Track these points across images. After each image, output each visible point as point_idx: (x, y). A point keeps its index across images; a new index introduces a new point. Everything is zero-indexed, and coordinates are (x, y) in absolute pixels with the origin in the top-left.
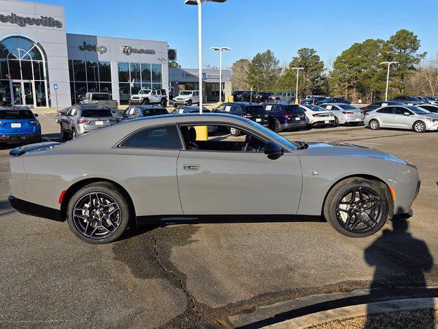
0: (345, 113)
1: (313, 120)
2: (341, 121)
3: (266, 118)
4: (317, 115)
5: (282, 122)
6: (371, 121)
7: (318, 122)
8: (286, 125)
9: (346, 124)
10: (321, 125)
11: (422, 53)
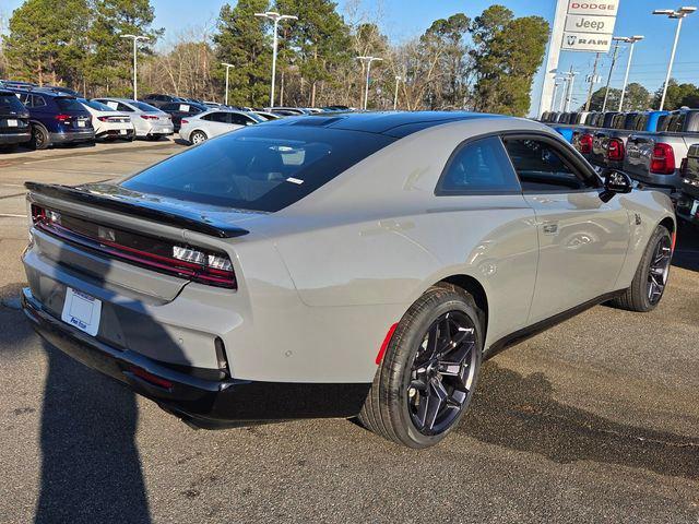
0: (146, 117)
1: (101, 127)
2: (141, 133)
3: (24, 120)
4: (106, 117)
5: (53, 129)
6: (192, 135)
7: (109, 132)
8: (62, 135)
9: (150, 138)
10: (113, 137)
11: (158, 29)
